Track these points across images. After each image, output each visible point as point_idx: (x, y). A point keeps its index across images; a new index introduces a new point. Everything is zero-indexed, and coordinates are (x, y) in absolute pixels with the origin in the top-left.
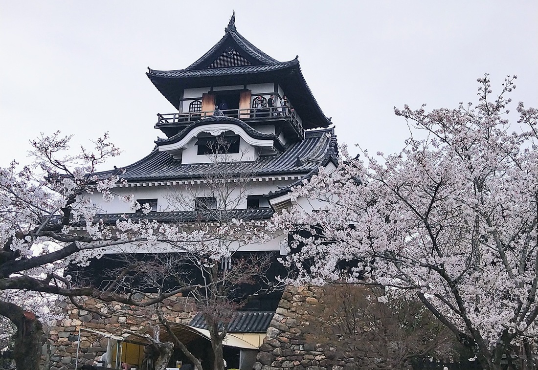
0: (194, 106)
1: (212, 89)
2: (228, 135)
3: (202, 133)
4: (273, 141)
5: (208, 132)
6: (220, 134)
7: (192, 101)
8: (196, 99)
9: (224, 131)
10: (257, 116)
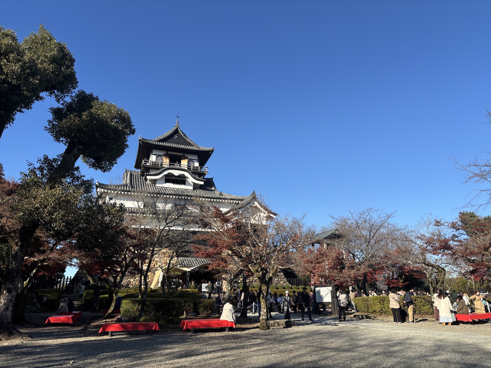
0: (158, 159)
1: (167, 152)
2: (183, 176)
3: (170, 173)
4: (203, 182)
5: (172, 173)
6: (178, 175)
7: (157, 156)
8: (160, 156)
9: (180, 174)
10: (193, 169)
